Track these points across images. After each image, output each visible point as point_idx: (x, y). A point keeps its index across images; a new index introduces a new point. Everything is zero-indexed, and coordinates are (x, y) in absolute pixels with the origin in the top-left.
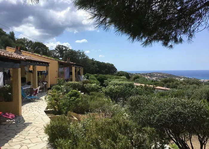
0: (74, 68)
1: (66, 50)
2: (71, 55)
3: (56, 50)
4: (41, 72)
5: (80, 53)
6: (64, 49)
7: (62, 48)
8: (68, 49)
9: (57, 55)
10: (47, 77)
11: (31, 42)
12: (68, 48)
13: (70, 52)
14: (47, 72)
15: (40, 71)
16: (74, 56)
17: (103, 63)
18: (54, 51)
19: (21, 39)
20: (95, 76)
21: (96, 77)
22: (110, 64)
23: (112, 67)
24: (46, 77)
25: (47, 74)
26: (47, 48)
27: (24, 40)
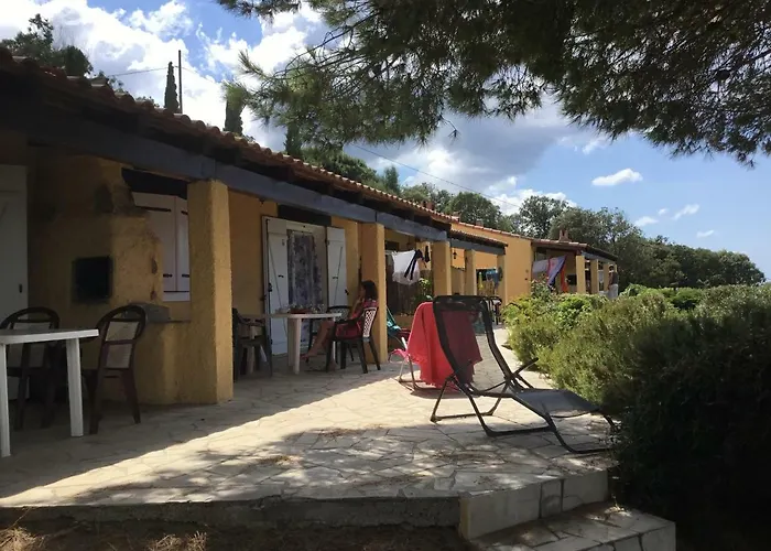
0: (580, 260)
1: (557, 213)
2: (574, 226)
3: (525, 214)
4: (484, 271)
5: (610, 218)
6: (551, 207)
7: (544, 205)
8: (565, 209)
9: (526, 230)
10: (500, 287)
11: (443, 194)
12: (564, 205)
13: (572, 218)
14: (500, 270)
15: (480, 270)
16: (584, 232)
17: (704, 254)
18: (517, 217)
19: (416, 188)
20: (665, 293)
21: (667, 295)
22: (730, 254)
23: (741, 265)
24: (496, 284)
25: (499, 276)
26: (494, 211)
27: (425, 188)
